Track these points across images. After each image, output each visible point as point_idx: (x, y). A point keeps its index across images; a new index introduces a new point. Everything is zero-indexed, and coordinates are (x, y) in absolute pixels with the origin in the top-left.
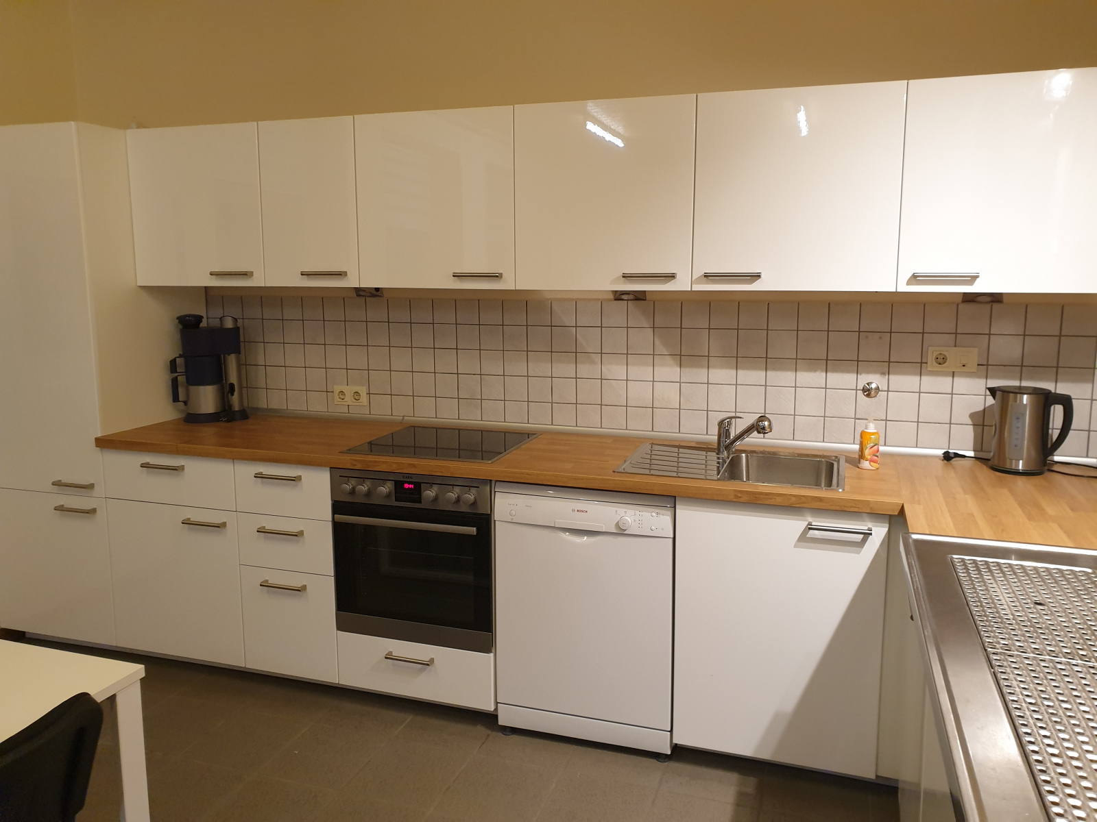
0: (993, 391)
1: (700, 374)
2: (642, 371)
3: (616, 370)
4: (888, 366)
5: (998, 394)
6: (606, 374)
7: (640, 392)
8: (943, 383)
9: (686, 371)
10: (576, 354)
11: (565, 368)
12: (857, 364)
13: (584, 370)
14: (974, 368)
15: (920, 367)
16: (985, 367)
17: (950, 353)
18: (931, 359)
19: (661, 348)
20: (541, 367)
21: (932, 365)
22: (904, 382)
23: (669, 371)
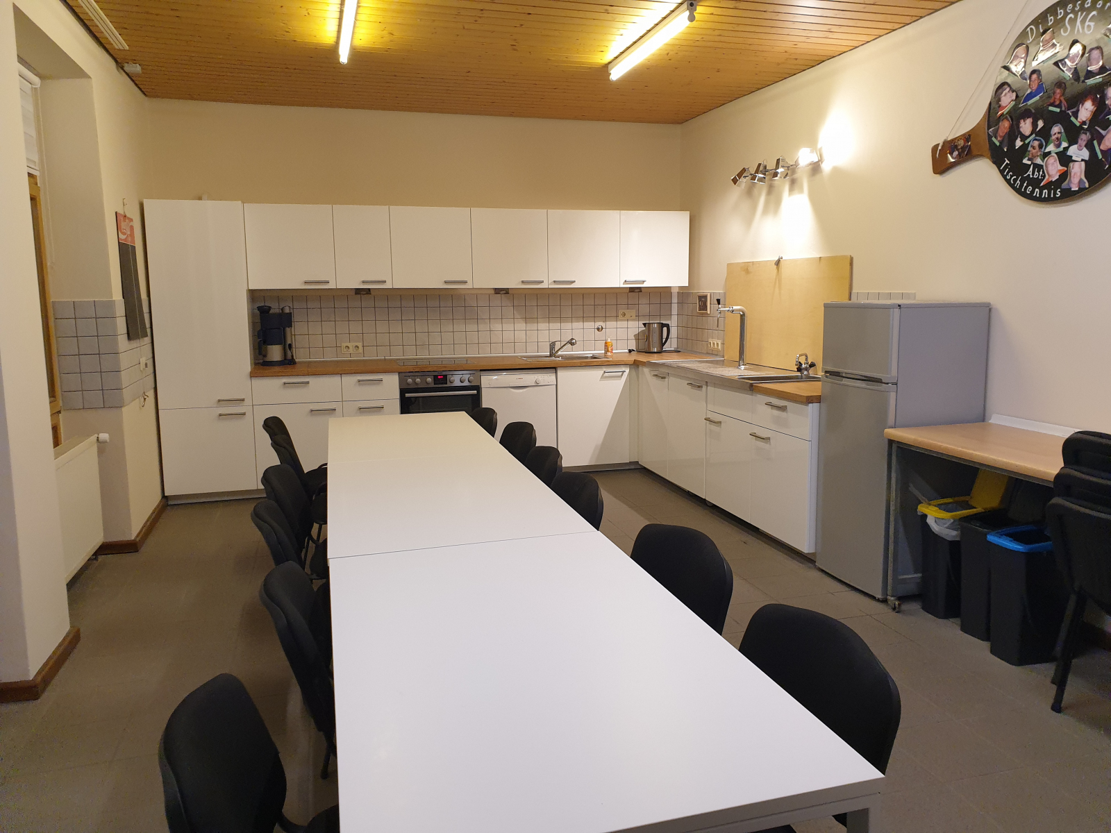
0: (644, 324)
1: (534, 326)
2: (508, 326)
3: (497, 326)
4: (605, 318)
5: (647, 325)
6: (492, 328)
7: (508, 336)
8: (624, 324)
9: (528, 325)
10: (478, 320)
11: (472, 327)
12: (594, 318)
13: (481, 327)
14: (634, 317)
15: (616, 318)
16: (638, 317)
17: (626, 311)
18: (620, 314)
19: (517, 316)
20: (460, 327)
21: (620, 317)
22: (611, 324)
23: (521, 325)
